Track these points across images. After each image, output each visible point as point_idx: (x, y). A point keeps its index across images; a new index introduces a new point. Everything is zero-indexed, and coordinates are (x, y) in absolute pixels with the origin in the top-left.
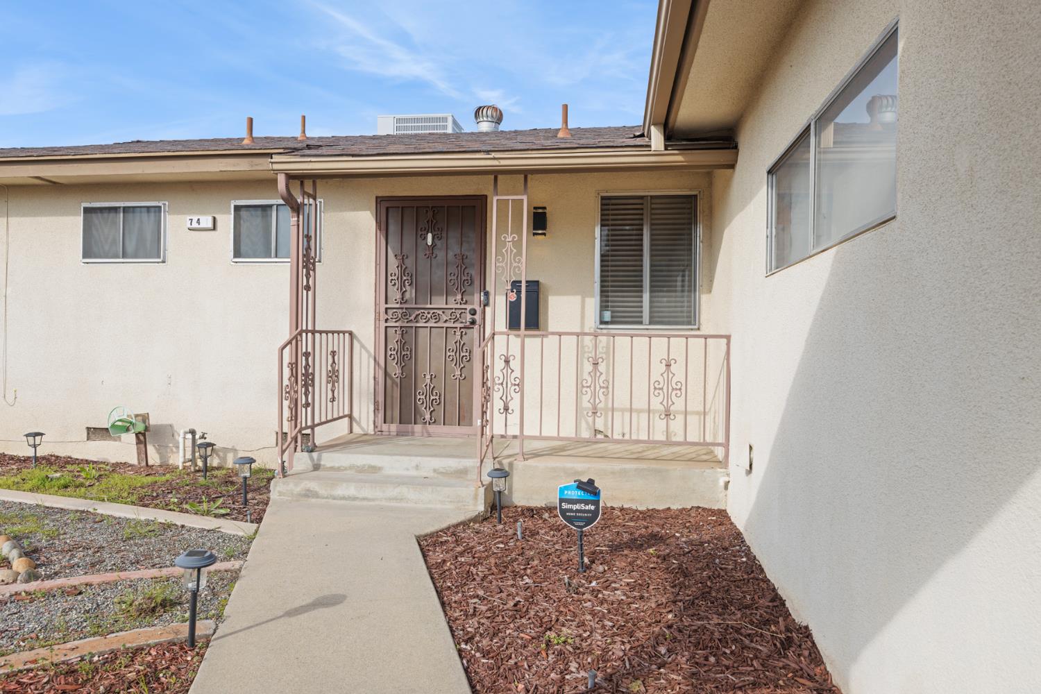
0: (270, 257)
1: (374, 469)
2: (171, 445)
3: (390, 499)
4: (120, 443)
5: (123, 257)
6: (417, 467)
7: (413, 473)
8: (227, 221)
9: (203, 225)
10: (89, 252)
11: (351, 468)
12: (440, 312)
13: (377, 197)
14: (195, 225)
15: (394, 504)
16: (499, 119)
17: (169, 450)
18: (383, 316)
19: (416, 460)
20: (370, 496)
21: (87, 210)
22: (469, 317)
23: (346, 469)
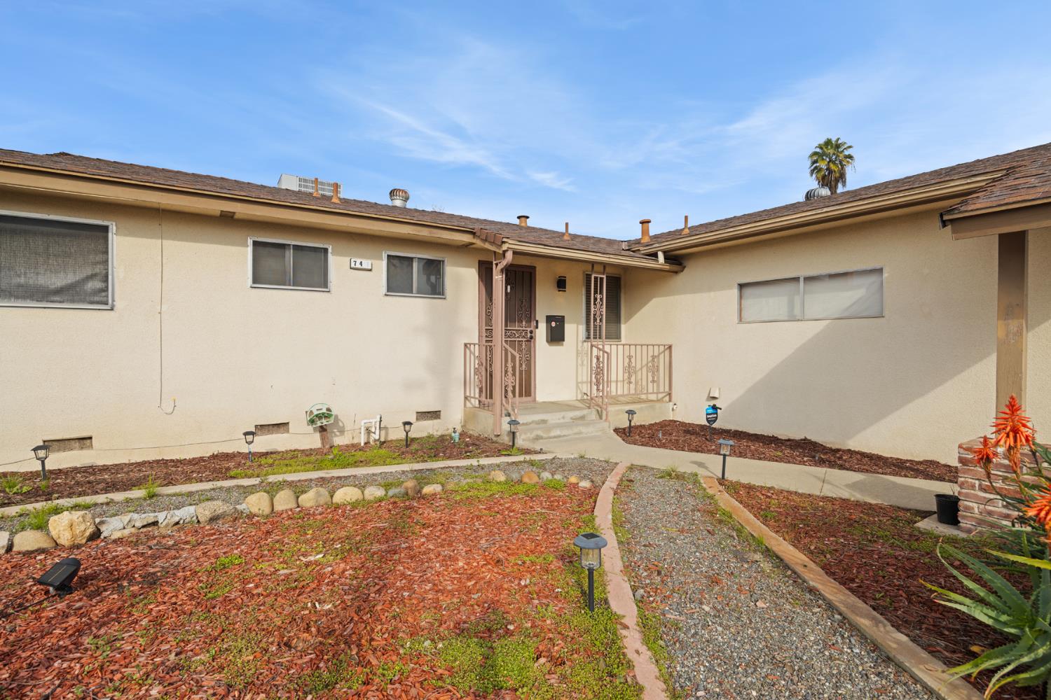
0: (412, 293)
1: (544, 422)
2: (335, 430)
3: (576, 434)
4: (288, 435)
5: (293, 286)
6: (563, 418)
7: (562, 421)
8: (382, 265)
9: (364, 266)
10: (258, 278)
11: (533, 422)
12: (514, 332)
13: (479, 261)
14: (358, 266)
15: (577, 436)
16: (406, 199)
17: (333, 435)
18: (484, 334)
19: (563, 414)
20: (566, 434)
21: (255, 244)
22: (529, 335)
23: (530, 424)
